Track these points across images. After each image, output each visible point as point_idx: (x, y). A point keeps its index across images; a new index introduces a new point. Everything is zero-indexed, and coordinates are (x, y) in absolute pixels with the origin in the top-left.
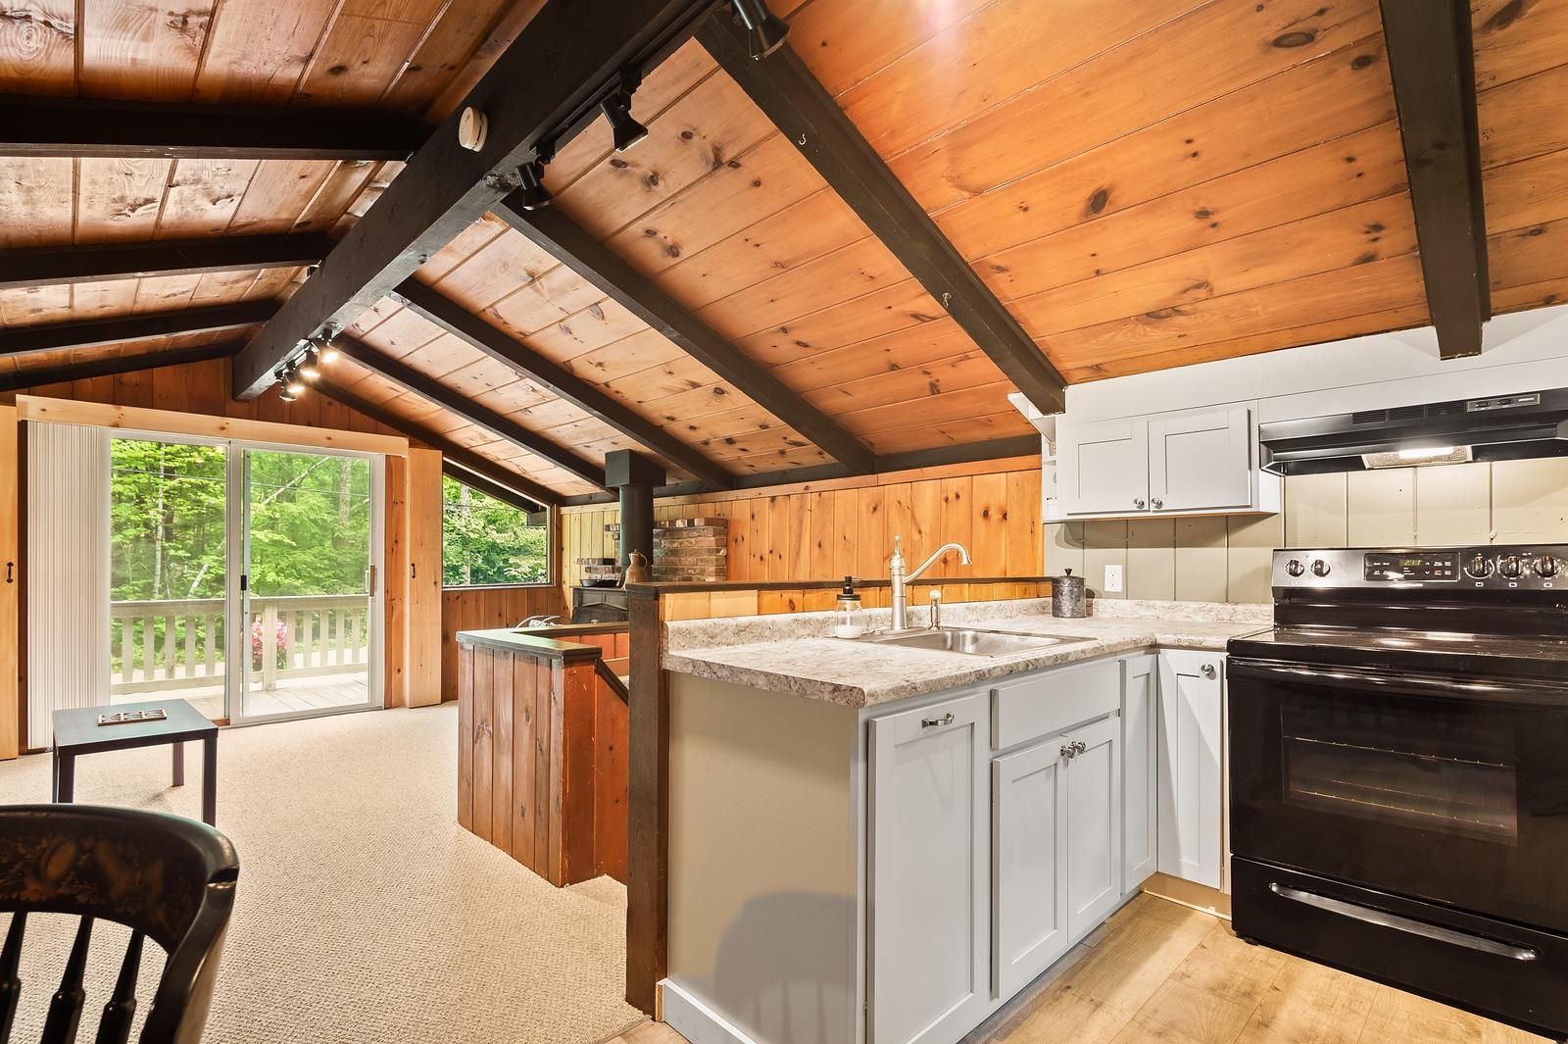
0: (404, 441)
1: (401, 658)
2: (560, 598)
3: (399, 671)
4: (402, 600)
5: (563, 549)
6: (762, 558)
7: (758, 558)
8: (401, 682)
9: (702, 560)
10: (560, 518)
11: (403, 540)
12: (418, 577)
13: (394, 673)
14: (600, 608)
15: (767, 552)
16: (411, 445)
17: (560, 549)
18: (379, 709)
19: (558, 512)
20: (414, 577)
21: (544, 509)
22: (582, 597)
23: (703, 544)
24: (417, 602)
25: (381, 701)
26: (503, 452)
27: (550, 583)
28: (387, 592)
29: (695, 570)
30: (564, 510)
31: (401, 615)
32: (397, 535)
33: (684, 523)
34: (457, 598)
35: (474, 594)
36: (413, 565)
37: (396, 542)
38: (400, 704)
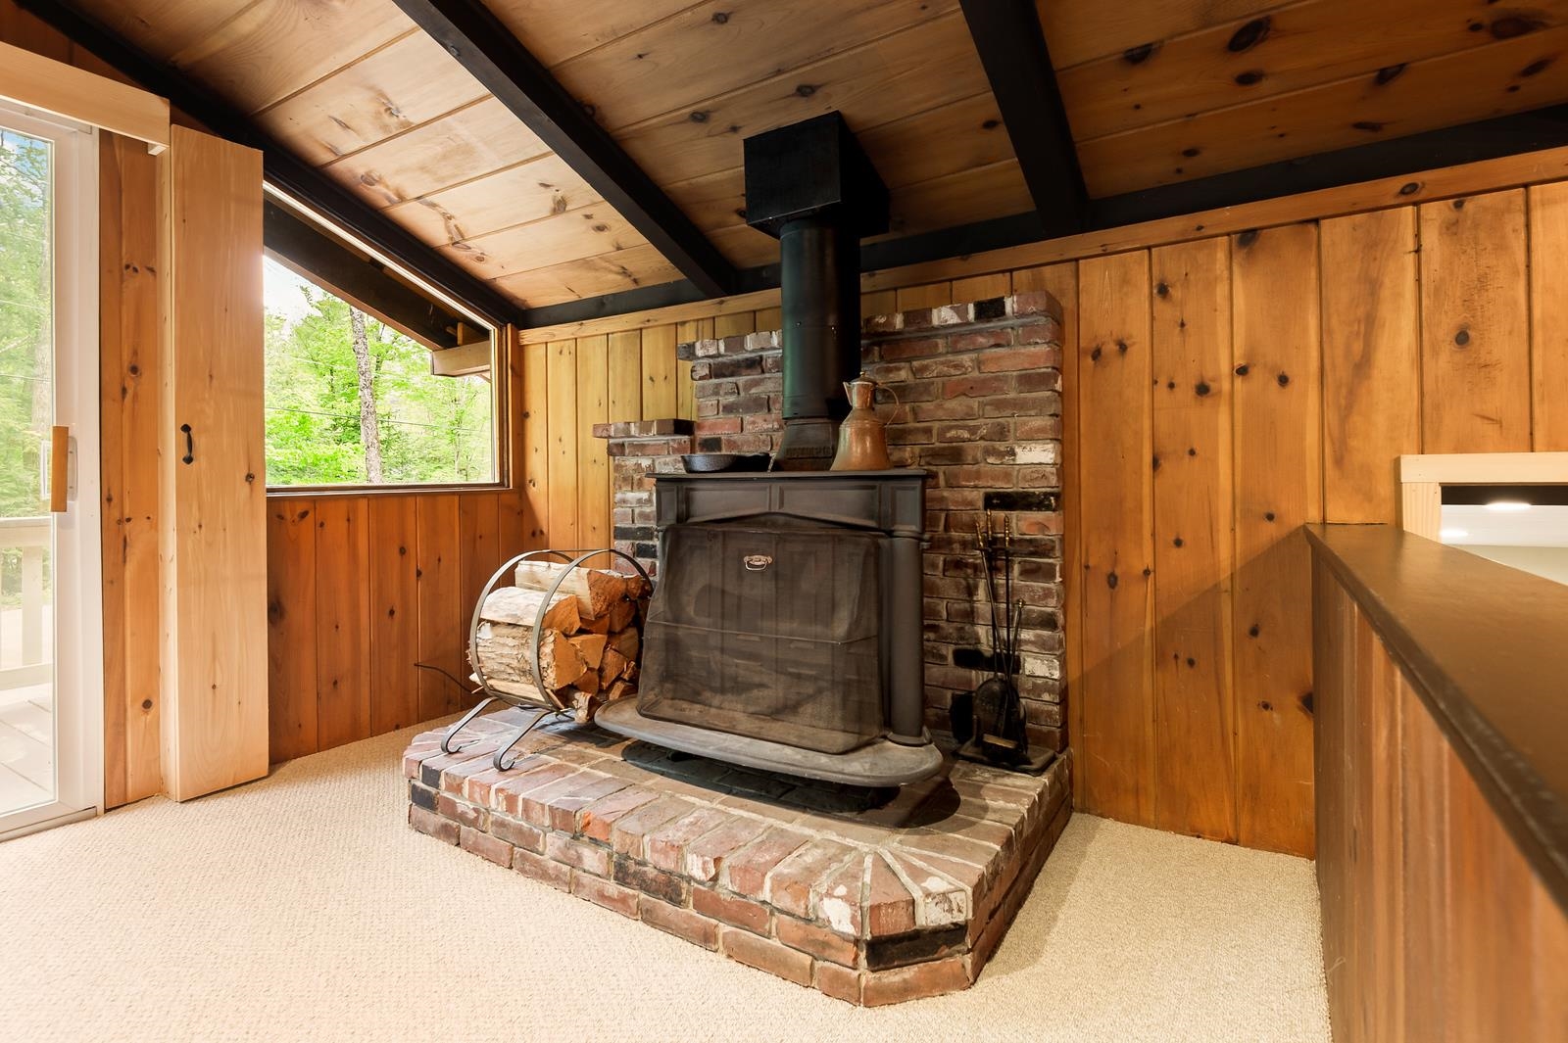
0: (157, 107)
1: (153, 670)
2: (521, 513)
3: (147, 704)
4: (153, 520)
5: (526, 415)
6: (1203, 390)
7: (1186, 391)
8: (154, 733)
9: (999, 405)
10: (520, 351)
11: (157, 365)
12: (201, 461)
13: (133, 710)
14: (764, 525)
15: (1225, 368)
16: (173, 120)
17: (522, 415)
18: (89, 815)
19: (516, 340)
20: (189, 460)
21: (484, 334)
22: (687, 500)
23: (1007, 364)
24: (198, 524)
25: (93, 793)
26: (423, 169)
27: (501, 484)
28: (106, 499)
29: (973, 430)
30: (529, 336)
31: (153, 560)
32: (135, 353)
33: (961, 312)
34: (304, 515)
35: (343, 504)
36: (186, 428)
37: (134, 370)
38: (153, 792)
